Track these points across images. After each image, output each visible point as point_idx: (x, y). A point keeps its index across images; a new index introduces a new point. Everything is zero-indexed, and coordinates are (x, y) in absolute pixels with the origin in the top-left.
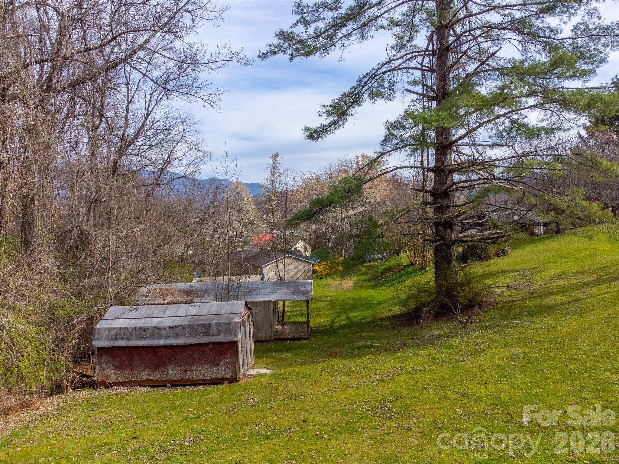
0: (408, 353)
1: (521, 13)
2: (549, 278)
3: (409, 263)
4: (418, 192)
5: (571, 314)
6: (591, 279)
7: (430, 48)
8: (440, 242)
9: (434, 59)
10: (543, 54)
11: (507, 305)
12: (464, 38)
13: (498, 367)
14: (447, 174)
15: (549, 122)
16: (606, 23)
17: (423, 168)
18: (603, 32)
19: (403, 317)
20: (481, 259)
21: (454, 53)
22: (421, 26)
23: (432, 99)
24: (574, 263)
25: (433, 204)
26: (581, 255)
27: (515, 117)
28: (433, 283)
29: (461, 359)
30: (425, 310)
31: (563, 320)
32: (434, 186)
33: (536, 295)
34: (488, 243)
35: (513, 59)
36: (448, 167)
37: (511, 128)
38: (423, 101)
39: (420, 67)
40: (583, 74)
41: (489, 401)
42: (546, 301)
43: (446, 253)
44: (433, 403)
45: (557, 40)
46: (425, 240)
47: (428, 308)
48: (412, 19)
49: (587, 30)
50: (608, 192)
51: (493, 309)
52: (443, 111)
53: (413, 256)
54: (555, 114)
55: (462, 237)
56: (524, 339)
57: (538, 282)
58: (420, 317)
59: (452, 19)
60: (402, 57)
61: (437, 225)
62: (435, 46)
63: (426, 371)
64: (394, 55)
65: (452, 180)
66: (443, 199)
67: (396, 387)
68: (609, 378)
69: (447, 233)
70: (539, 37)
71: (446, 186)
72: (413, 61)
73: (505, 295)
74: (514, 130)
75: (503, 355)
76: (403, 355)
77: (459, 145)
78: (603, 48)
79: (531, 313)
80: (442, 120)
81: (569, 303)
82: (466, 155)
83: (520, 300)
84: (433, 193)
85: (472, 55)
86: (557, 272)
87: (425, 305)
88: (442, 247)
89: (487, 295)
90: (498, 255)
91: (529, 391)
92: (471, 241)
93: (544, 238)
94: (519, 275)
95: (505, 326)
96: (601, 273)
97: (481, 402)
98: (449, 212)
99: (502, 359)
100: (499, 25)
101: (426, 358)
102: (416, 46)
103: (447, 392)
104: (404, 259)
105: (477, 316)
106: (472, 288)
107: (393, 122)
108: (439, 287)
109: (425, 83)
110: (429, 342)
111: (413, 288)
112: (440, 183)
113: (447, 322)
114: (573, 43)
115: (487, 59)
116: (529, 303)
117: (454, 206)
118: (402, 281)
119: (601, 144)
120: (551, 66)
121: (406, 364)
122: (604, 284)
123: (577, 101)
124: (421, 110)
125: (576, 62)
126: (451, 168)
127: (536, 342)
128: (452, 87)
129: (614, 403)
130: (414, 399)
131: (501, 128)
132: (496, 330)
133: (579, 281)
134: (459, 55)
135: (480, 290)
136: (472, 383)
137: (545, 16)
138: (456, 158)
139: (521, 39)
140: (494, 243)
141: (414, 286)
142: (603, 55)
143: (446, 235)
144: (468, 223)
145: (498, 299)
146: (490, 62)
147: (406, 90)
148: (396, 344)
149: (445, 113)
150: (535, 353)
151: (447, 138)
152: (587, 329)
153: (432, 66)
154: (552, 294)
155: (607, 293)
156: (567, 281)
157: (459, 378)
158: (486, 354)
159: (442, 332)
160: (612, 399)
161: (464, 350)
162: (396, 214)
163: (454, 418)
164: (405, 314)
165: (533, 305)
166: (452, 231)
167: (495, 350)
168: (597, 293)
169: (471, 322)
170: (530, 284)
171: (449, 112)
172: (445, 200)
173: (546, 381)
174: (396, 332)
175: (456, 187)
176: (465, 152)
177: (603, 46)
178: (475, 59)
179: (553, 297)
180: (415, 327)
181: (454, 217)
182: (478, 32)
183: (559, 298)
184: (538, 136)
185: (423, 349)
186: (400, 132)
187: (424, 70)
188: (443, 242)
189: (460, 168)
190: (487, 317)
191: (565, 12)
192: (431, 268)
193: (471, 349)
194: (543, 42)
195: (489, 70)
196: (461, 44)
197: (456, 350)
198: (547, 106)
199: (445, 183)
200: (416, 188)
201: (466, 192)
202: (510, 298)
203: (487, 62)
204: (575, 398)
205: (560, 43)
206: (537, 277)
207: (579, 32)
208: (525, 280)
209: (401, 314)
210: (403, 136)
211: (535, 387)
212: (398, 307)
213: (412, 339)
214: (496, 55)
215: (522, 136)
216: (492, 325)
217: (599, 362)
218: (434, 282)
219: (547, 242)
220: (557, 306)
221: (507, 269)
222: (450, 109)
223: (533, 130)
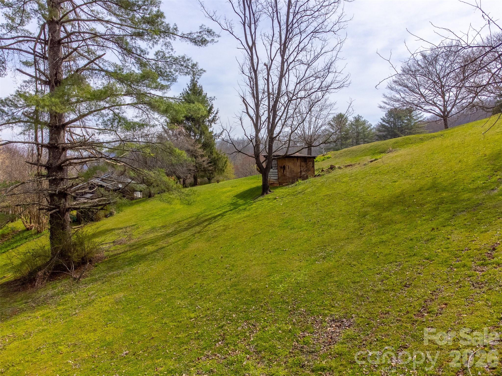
0: (21, 318)
1: (119, 31)
2: (144, 233)
3: (25, 228)
4: (33, 166)
5: (158, 260)
6: (171, 231)
7: (42, 37)
8: (54, 211)
9: (47, 48)
10: (137, 67)
11: (113, 258)
12: (74, 37)
13: (105, 313)
14: (60, 150)
15: (141, 118)
16: (176, 55)
17: (38, 144)
18: (174, 61)
19: (17, 283)
20: (92, 220)
21: (66, 47)
22: (32, 15)
23: (45, 83)
24: (161, 219)
25: (48, 177)
26: (165, 213)
27: (117, 111)
28: (48, 247)
29: (74, 313)
30: (40, 273)
31: (153, 265)
32: (49, 160)
33: (134, 247)
34: (97, 209)
35: (115, 63)
36: (62, 145)
37: (114, 120)
38: (36, 84)
39: (32, 51)
40: (162, 88)
41: (97, 345)
42: (141, 252)
43: (61, 219)
44: (45, 362)
45: (146, 59)
46: (40, 209)
47: (43, 271)
48: (23, 5)
49: (164, 57)
50: (180, 168)
51: (102, 263)
52: (55, 98)
53: (29, 221)
54: (145, 113)
55: (75, 205)
56: (126, 285)
57: (137, 236)
58: (35, 280)
59: (63, 17)
60: (13, 38)
61: (52, 196)
62: (47, 37)
63: (39, 332)
64: (5, 34)
65: (65, 156)
66: (57, 172)
67: (8, 357)
68: (180, 304)
69: (62, 202)
70: (133, 53)
71: (59, 162)
72: (25, 44)
73: (112, 249)
74: (116, 121)
75: (109, 301)
76: (16, 321)
77: (71, 127)
78: (174, 72)
79: (131, 262)
80: (55, 106)
81: (157, 251)
82: (78, 135)
83: (123, 253)
84: (48, 167)
85: (82, 52)
86: (149, 227)
87: (40, 269)
88: (57, 214)
89: (98, 251)
90: (106, 216)
91: (128, 328)
92: (83, 208)
93: (140, 201)
94: (122, 232)
95: (111, 276)
96: (177, 226)
97: (90, 348)
98: (63, 184)
99: (108, 305)
100: (103, 35)
101: (40, 319)
102: (28, 31)
103: (60, 347)
104: (19, 225)
105: (88, 271)
106: (84, 247)
107: (3, 99)
108: (54, 250)
109: (37, 67)
110: (45, 302)
111: (28, 254)
112: (55, 158)
113: (62, 281)
114: (156, 63)
115: (95, 60)
116: (130, 254)
117: (67, 179)
118: (16, 247)
119: (176, 135)
120: (141, 78)
121: (19, 329)
122: (178, 234)
123: (159, 106)
124: (33, 93)
125: (157, 78)
126: (64, 146)
127: (134, 286)
128: (64, 77)
129: (182, 322)
130: (27, 364)
131: (106, 119)
132: (104, 280)
133: (163, 233)
134: (70, 50)
135: (92, 248)
136: (83, 333)
137: (137, 38)
138: (69, 138)
139: (120, 51)
140: (102, 209)
141: (29, 252)
142: (174, 76)
143: (61, 204)
144: (80, 192)
145: (106, 254)
146: (97, 62)
147: (18, 69)
148: (9, 311)
149: (57, 100)
150: (133, 295)
151: (60, 120)
152: (167, 269)
153: (45, 54)
154: (145, 245)
155: (179, 240)
156: (156, 234)
157: (71, 332)
158: (95, 304)
159: (56, 291)
160: (181, 320)
161: (77, 303)
162: (10, 186)
163: (66, 370)
164: (19, 280)
165: (132, 255)
166: (66, 200)
167: (103, 299)
168: (174, 241)
169: (84, 277)
170: (130, 238)
171: (61, 99)
172: (59, 173)
173: (140, 316)
174: (8, 299)
175: (69, 162)
176: (77, 133)
177: (174, 70)
178: (84, 57)
179: (146, 248)
180: (30, 290)
181: (68, 188)
182: (87, 36)
183: (150, 248)
184: (133, 129)
185: (38, 310)
186: (11, 110)
187: (37, 56)
188: (57, 210)
189: (73, 146)
190: (97, 271)
191: (150, 40)
192: (46, 233)
193: (83, 301)
194: (136, 57)
195: (96, 70)
196: (71, 42)
197: (69, 305)
198: (140, 106)
199: (59, 158)
200: (31, 161)
201: (78, 167)
202: (116, 252)
203: (95, 62)
204: (159, 325)
205: (147, 61)
206: (135, 233)
207: (159, 57)
208: (126, 236)
209: (15, 280)
210: (15, 114)
211: (132, 324)
212: (11, 274)
213: (26, 303)
214: (102, 57)
215: (121, 127)
216: (101, 277)
217: (174, 293)
218: (50, 246)
219: (142, 204)
220: (149, 254)
221: (113, 227)
222: (62, 96)
223: (130, 123)
